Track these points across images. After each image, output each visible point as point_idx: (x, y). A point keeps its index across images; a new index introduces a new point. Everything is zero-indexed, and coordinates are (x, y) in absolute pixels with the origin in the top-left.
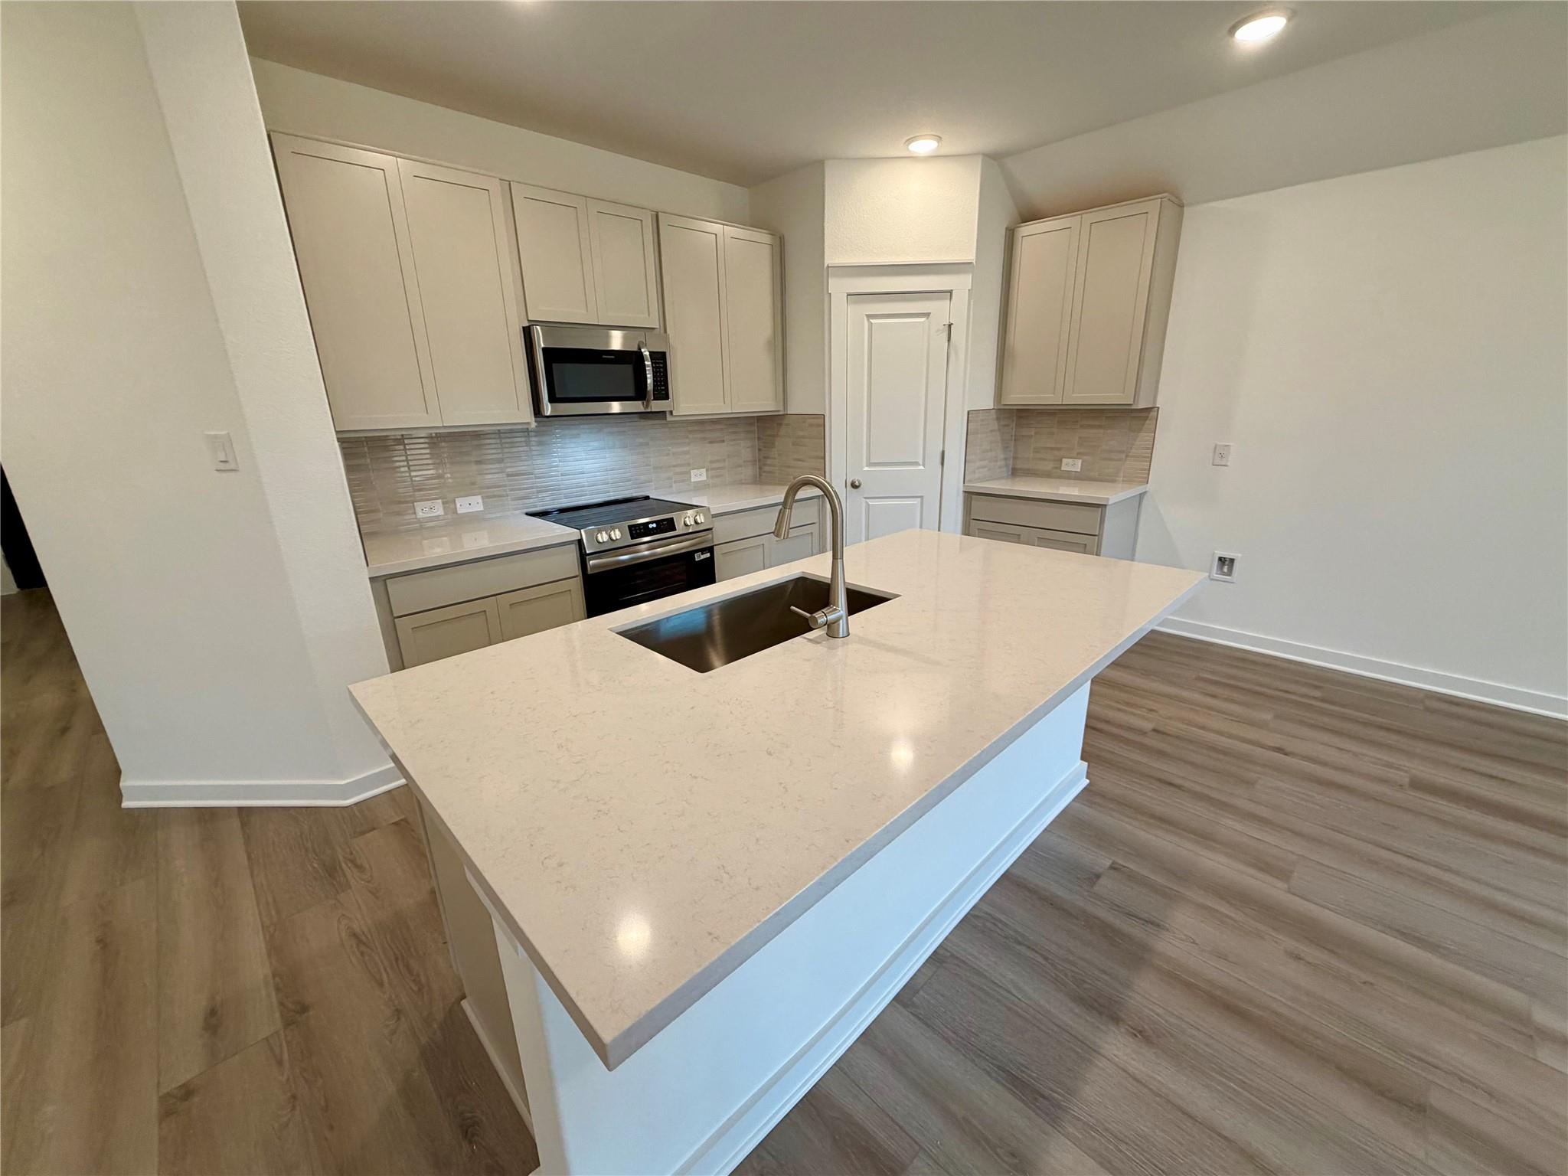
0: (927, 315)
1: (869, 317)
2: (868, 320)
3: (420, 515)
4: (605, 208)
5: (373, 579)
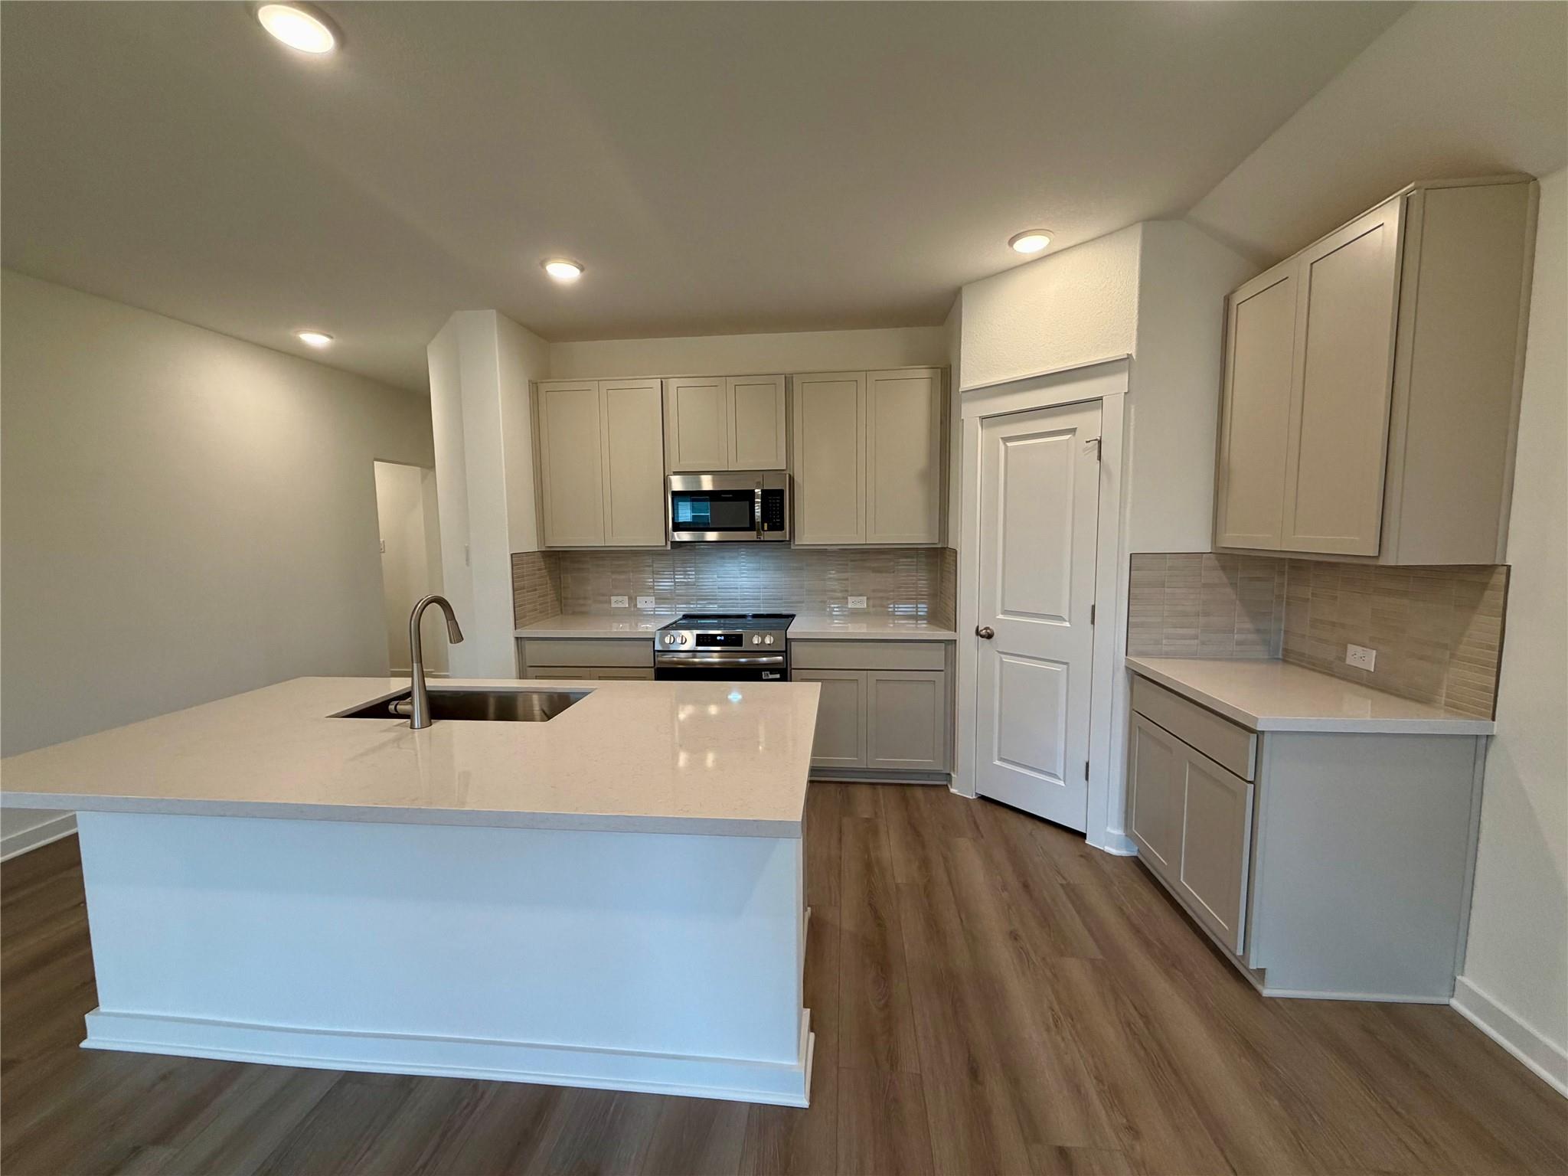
0: (1073, 431)
1: (1006, 440)
2: (1004, 444)
3: (614, 605)
4: (742, 381)
5: (517, 638)
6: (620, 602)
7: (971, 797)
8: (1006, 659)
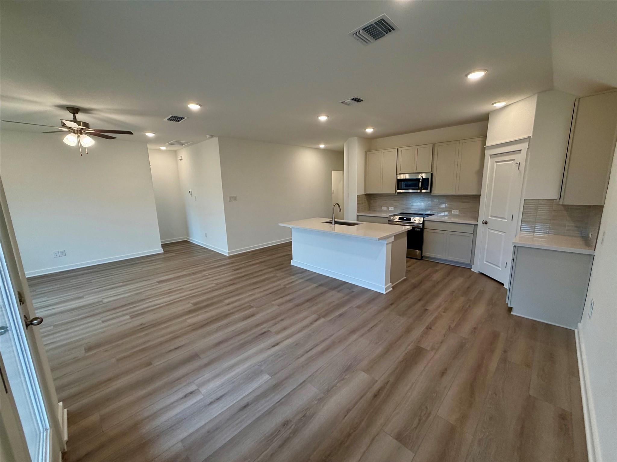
0: (514, 160)
1: (497, 162)
3: (383, 209)
4: (420, 147)
5: (357, 215)
6: (385, 208)
7: (476, 272)
8: (490, 231)
